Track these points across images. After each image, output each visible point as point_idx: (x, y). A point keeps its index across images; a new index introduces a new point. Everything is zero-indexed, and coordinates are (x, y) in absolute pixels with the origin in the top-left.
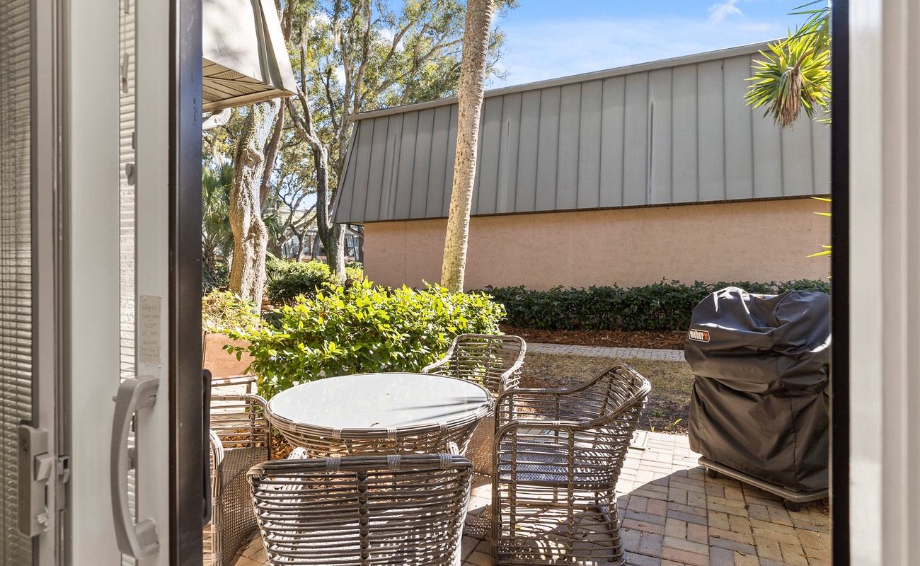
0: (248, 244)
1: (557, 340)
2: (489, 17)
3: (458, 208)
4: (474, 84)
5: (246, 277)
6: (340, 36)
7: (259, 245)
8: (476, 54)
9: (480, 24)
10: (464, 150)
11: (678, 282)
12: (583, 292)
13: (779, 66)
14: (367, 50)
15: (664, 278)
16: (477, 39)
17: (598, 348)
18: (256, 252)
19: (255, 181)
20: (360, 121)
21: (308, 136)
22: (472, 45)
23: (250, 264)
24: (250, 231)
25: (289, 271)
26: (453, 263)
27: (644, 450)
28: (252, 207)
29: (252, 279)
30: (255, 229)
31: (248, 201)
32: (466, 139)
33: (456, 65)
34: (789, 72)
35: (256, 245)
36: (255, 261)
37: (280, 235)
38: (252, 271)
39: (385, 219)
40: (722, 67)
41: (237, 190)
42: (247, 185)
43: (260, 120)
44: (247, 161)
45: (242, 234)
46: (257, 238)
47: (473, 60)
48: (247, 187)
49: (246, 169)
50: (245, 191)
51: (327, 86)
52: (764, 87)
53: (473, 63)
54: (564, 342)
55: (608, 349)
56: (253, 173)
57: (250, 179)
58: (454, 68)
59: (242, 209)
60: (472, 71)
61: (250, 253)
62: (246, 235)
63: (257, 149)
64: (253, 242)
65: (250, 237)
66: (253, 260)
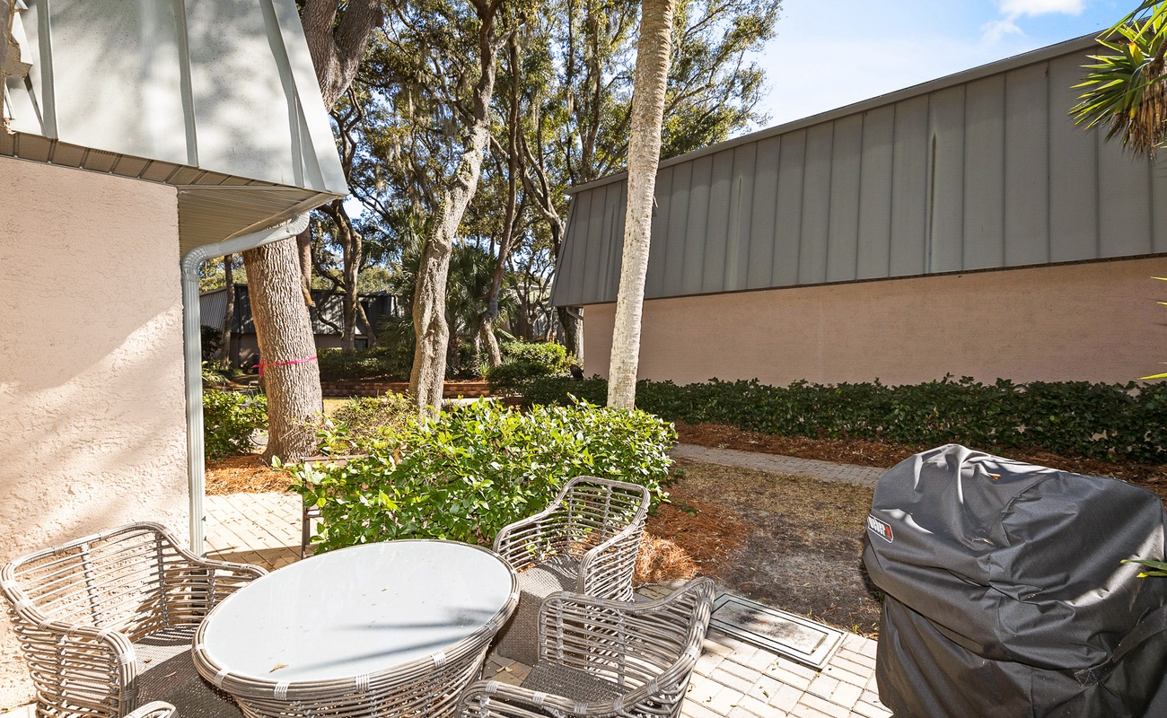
0: (426, 342)
1: (791, 451)
2: (664, 59)
3: (626, 301)
4: (644, 146)
5: (423, 376)
6: (573, 101)
7: (437, 342)
8: (647, 109)
9: (651, 70)
10: (632, 230)
11: (971, 379)
12: (831, 390)
13: (1129, 58)
14: (598, 113)
15: (948, 374)
16: (648, 90)
17: (844, 466)
18: (435, 350)
19: (440, 272)
20: (577, 193)
21: (545, 211)
22: (642, 98)
23: (428, 363)
24: (430, 327)
25: (522, 354)
26: (620, 368)
27: (820, 670)
28: (434, 302)
29: (430, 379)
30: (434, 324)
31: (431, 295)
32: (635, 215)
33: (704, 116)
34: (1145, 68)
35: (435, 343)
36: (433, 359)
37: (531, 312)
38: (430, 370)
39: (602, 301)
40: (1047, 72)
41: (422, 283)
42: (432, 277)
43: (450, 207)
44: (433, 254)
45: (421, 331)
46: (437, 334)
47: (643, 117)
48: (431, 280)
49: (432, 260)
50: (429, 284)
51: (568, 157)
52: (1106, 93)
53: (643, 121)
54: (800, 454)
55: (856, 469)
56: (439, 265)
57: (435, 271)
58: (701, 119)
59: (424, 305)
60: (641, 130)
61: (429, 351)
62: (425, 332)
63: (445, 238)
64: (432, 339)
65: (429, 334)
66: (432, 358)
